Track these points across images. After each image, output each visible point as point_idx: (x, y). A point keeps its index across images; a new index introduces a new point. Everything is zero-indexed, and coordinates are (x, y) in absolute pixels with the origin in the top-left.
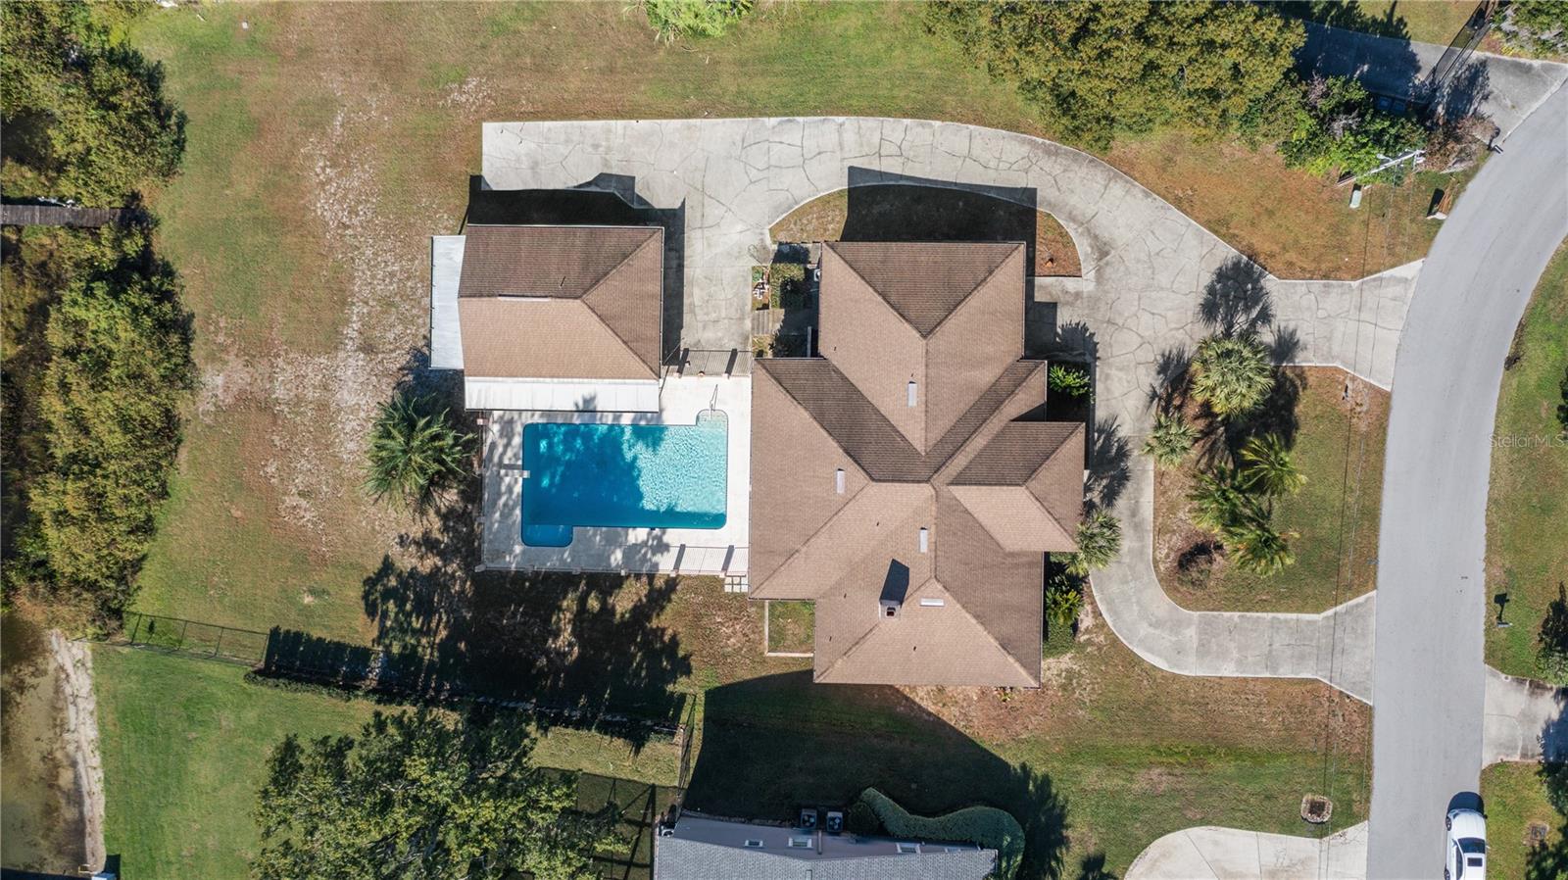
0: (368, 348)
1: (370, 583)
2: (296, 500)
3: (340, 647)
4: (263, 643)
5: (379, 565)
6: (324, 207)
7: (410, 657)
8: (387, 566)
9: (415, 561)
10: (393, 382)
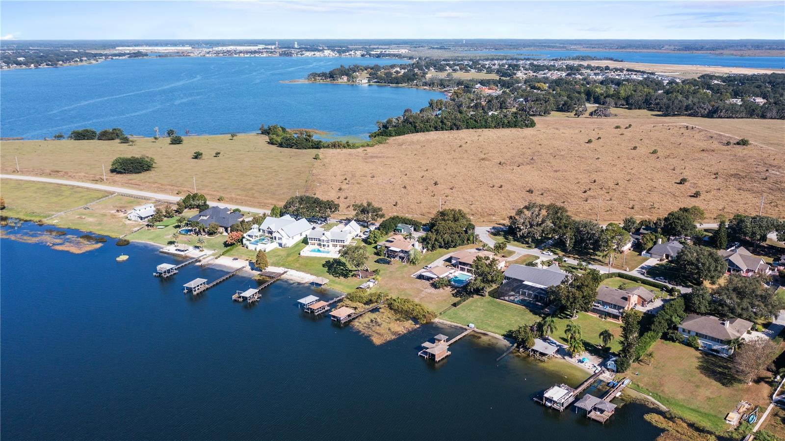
3: (458, 301)
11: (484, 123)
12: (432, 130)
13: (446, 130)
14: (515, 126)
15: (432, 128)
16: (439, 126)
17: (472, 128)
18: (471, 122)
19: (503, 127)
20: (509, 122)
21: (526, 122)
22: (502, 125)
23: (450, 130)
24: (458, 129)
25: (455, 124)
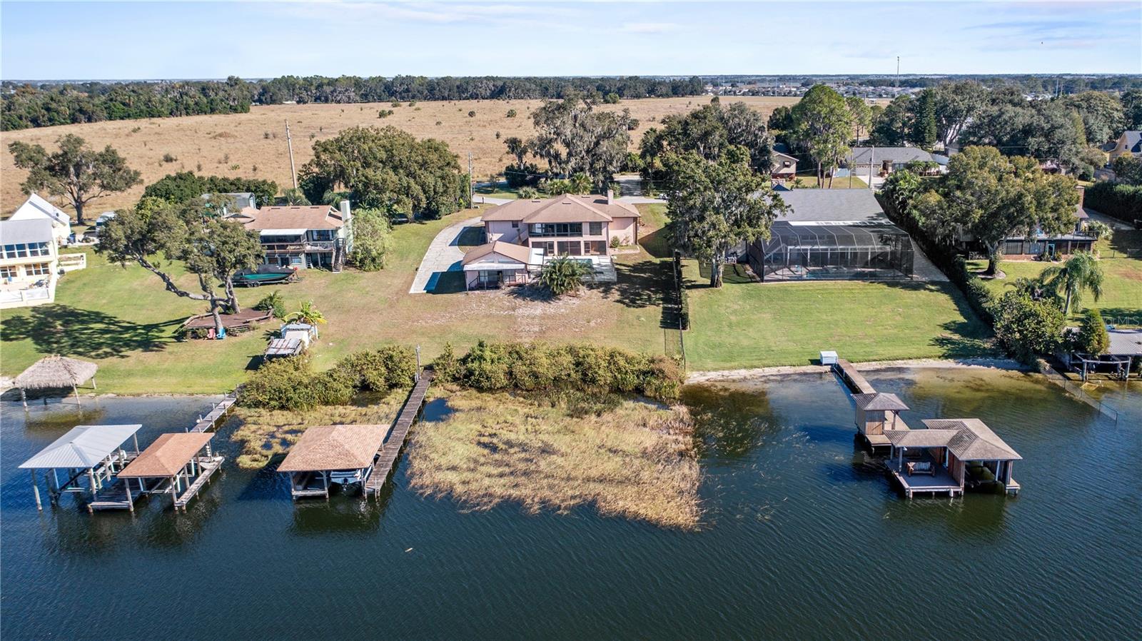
0: (514, 309)
1: (628, 306)
2: (592, 324)
3: (663, 313)
4: (669, 331)
5: (619, 304)
6: (442, 321)
7: (662, 299)
8: (618, 301)
9: (616, 295)
10: (530, 303)
11: (143, 108)
12: (27, 127)
13: (62, 124)
14: (213, 111)
15: (24, 122)
16: (43, 116)
17: (122, 118)
18: (115, 106)
19: (187, 114)
20: (196, 104)
21: (231, 103)
22: (186, 109)
23: (73, 123)
24: (90, 120)
25: (81, 111)
